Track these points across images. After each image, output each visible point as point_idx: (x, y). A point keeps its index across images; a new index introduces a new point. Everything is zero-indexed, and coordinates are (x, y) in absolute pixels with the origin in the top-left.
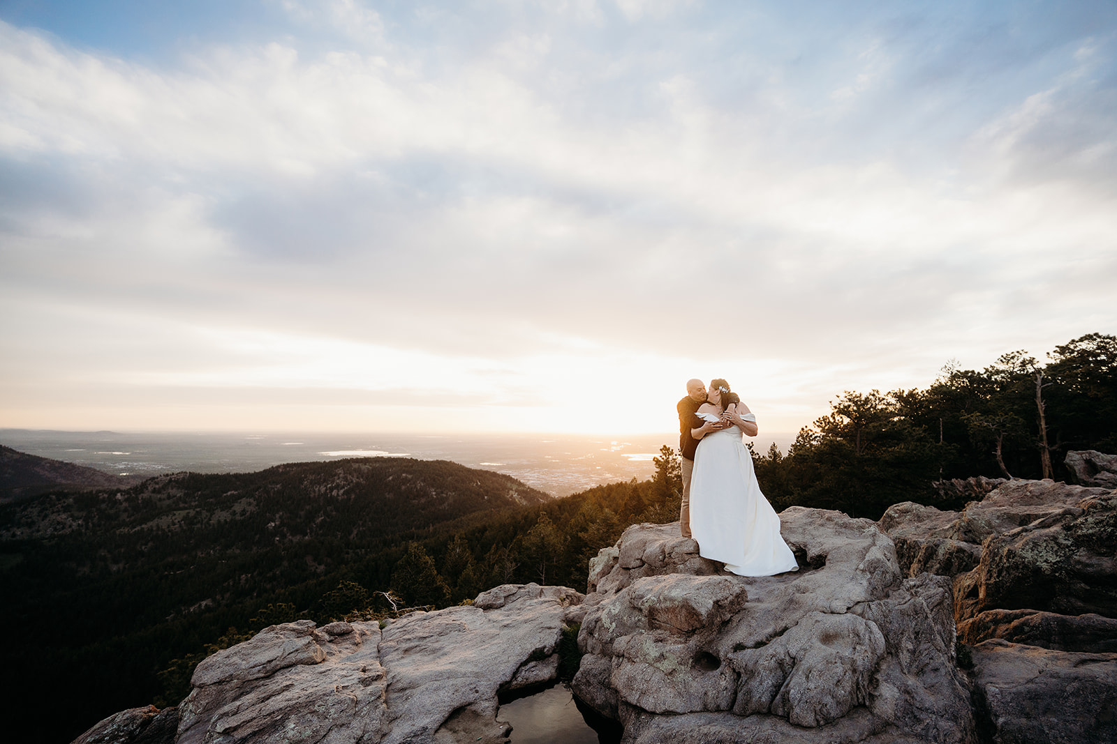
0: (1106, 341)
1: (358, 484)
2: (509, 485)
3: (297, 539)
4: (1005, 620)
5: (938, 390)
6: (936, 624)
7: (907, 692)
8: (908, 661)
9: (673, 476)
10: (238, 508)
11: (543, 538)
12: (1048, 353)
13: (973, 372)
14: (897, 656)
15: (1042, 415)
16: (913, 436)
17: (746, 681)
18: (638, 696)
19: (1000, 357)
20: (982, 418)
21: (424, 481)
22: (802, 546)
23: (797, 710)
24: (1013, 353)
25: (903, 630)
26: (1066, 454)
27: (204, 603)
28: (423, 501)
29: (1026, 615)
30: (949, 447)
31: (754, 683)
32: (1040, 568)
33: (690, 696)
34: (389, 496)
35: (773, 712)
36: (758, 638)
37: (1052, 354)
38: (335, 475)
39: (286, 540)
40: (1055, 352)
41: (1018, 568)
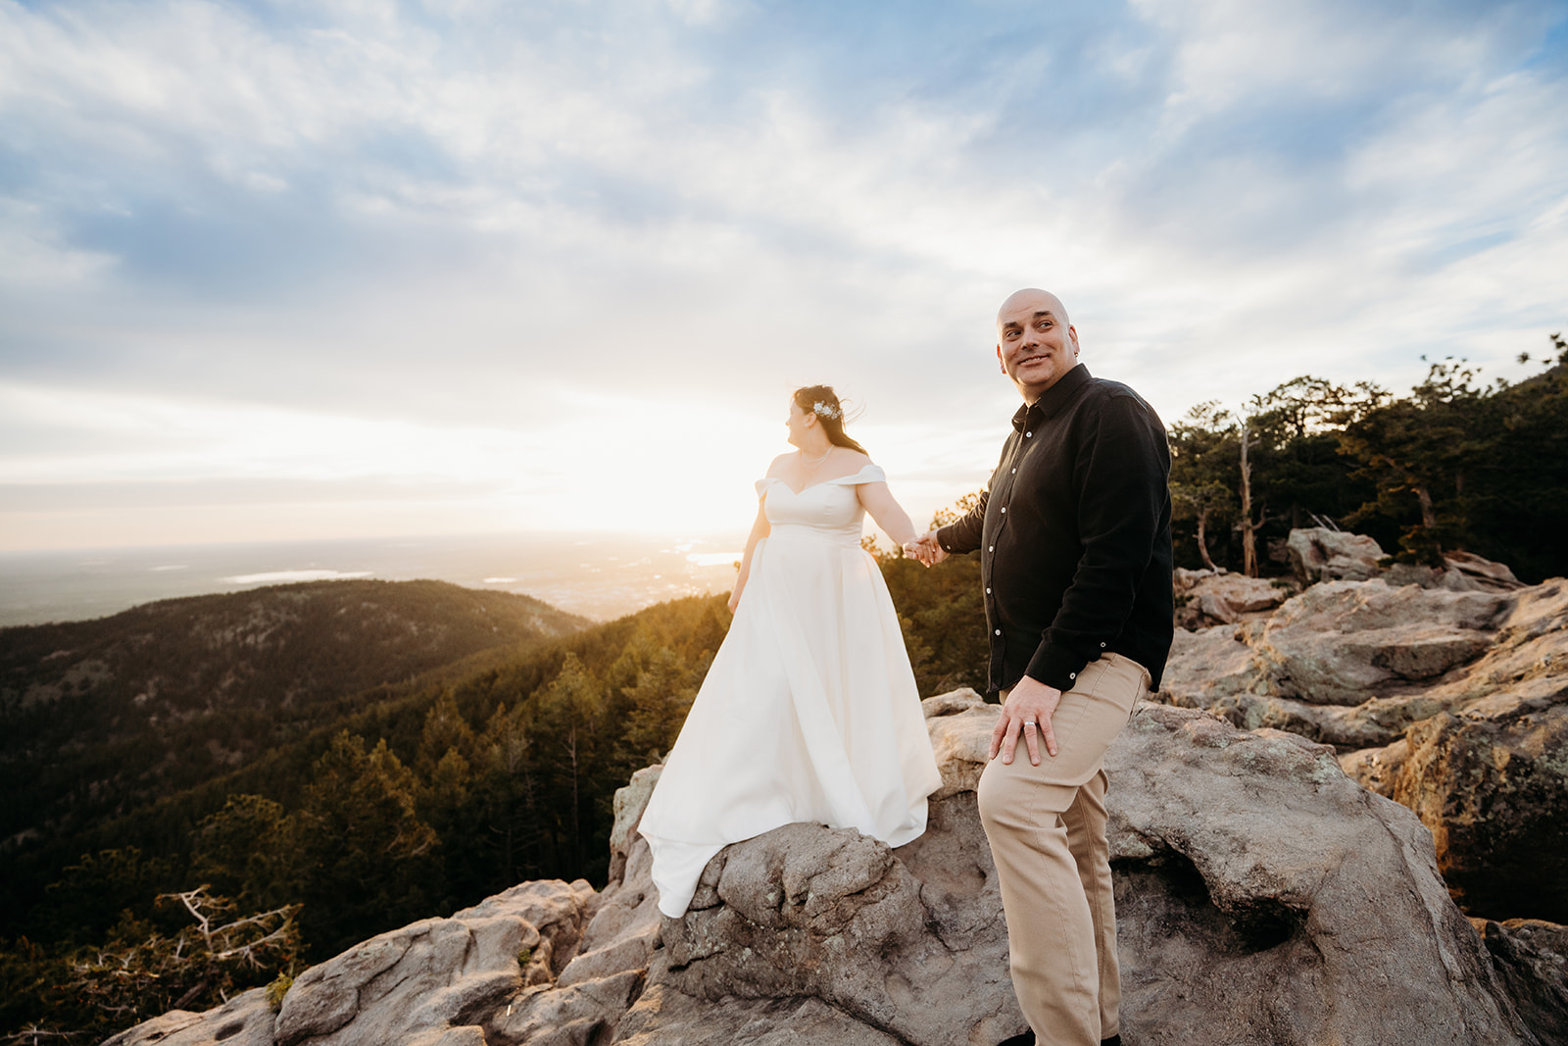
0: (1317, 385)
1: (289, 625)
2: (529, 608)
3: (189, 716)
10: (73, 676)
11: (571, 694)
15: (1247, 483)
21: (397, 611)
27: (20, 837)
28: (397, 640)
34: (344, 638)
38: (248, 613)
39: (170, 720)
41: (1542, 799)
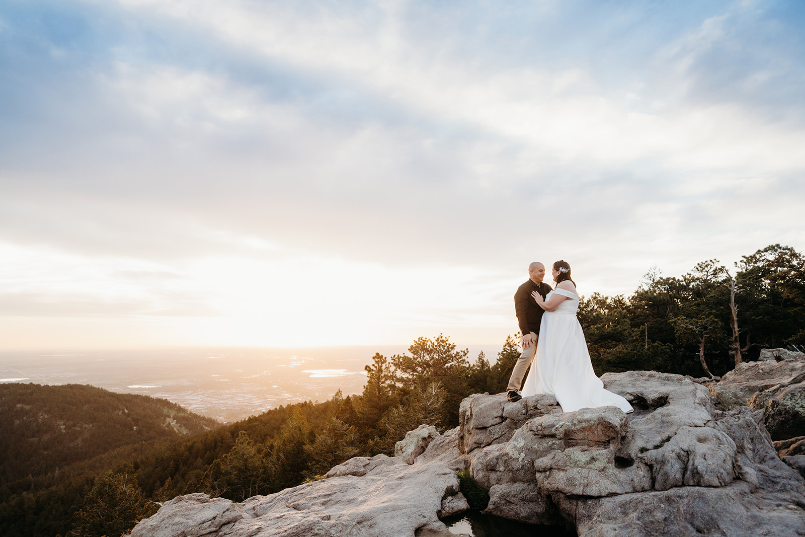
0: (785, 251)
2: (165, 411)
4: (784, 446)
5: (641, 296)
6: (762, 432)
7: (761, 471)
8: (752, 455)
9: (386, 386)
12: (736, 263)
13: (674, 279)
14: (744, 453)
15: (735, 318)
16: (632, 337)
17: (660, 468)
18: (582, 489)
19: (697, 265)
20: (687, 321)
21: (48, 412)
22: (639, 395)
23: (706, 477)
24: (707, 261)
25: (743, 437)
26: (760, 351)
28: (46, 438)
29: (800, 440)
30: (664, 347)
31: (667, 468)
32: (797, 412)
33: (622, 483)
35: (686, 484)
36: (655, 444)
37: (739, 264)
40: (741, 261)
41: (781, 414)
